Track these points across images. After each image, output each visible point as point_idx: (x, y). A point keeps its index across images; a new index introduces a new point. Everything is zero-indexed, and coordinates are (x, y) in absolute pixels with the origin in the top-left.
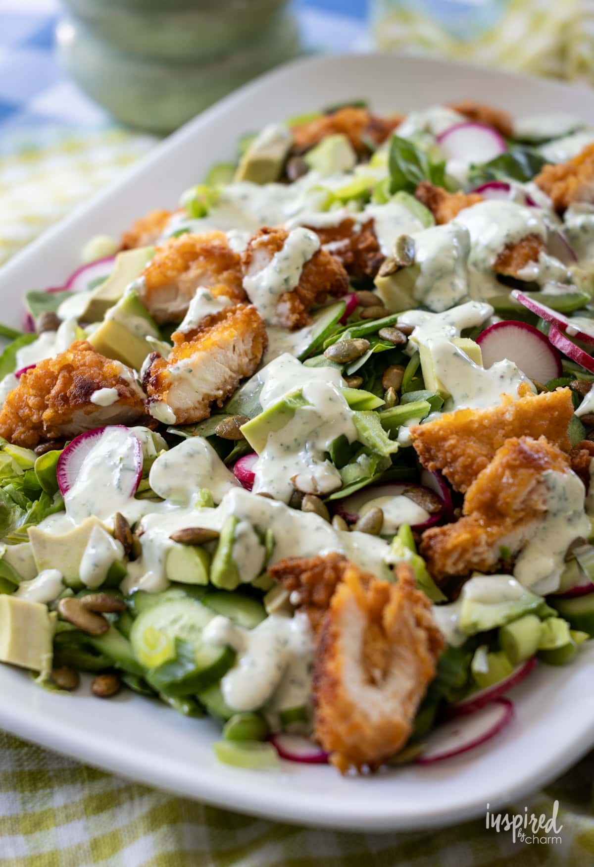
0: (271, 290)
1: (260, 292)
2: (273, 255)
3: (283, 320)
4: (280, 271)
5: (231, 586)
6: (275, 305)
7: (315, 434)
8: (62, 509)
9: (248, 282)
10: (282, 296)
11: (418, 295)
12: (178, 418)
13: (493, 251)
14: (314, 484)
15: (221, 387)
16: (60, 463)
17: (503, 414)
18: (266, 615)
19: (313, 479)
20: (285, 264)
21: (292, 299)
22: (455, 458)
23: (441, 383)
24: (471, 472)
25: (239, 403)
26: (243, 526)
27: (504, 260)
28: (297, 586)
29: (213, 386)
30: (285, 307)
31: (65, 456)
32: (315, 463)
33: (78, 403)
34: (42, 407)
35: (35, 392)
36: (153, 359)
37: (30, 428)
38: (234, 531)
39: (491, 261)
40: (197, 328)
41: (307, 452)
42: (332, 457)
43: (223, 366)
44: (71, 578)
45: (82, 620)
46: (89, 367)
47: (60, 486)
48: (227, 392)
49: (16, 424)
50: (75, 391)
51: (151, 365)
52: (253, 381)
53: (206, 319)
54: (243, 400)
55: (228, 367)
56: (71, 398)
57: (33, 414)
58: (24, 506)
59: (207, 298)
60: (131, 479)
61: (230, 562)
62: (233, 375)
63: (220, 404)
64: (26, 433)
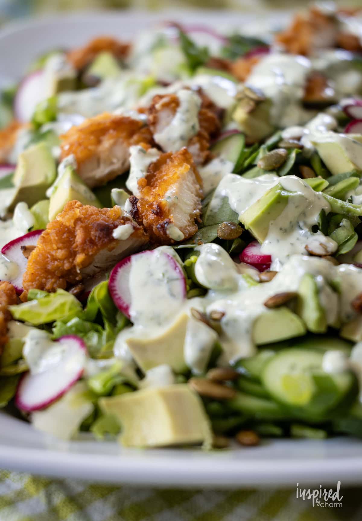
0: (182, 138)
1: (173, 141)
2: (175, 111)
4: (187, 122)
5: (323, 329)
7: (304, 214)
8: (129, 323)
9: (158, 137)
10: (191, 139)
11: (273, 121)
12: (184, 234)
13: (299, 86)
14: (323, 247)
15: (195, 207)
16: (111, 291)
19: (321, 244)
20: (188, 116)
21: (200, 141)
23: (354, 164)
25: (213, 216)
26: (320, 279)
27: (309, 90)
29: (192, 208)
31: (112, 284)
33: (104, 242)
34: (72, 255)
35: (60, 245)
36: (134, 202)
37: (60, 278)
38: (316, 284)
39: (300, 93)
40: (149, 174)
41: (302, 229)
42: (320, 227)
43: (190, 193)
44: (179, 367)
45: (217, 391)
46: (97, 214)
47: (121, 307)
48: (201, 210)
49: (47, 278)
50: (97, 234)
51: (133, 206)
52: (216, 197)
53: (152, 165)
54: (216, 213)
55: (192, 193)
56: (97, 240)
57: (64, 264)
58: (97, 331)
59: (143, 152)
60: (179, 287)
61: (322, 311)
62: (197, 198)
63: (201, 221)
64: (58, 282)
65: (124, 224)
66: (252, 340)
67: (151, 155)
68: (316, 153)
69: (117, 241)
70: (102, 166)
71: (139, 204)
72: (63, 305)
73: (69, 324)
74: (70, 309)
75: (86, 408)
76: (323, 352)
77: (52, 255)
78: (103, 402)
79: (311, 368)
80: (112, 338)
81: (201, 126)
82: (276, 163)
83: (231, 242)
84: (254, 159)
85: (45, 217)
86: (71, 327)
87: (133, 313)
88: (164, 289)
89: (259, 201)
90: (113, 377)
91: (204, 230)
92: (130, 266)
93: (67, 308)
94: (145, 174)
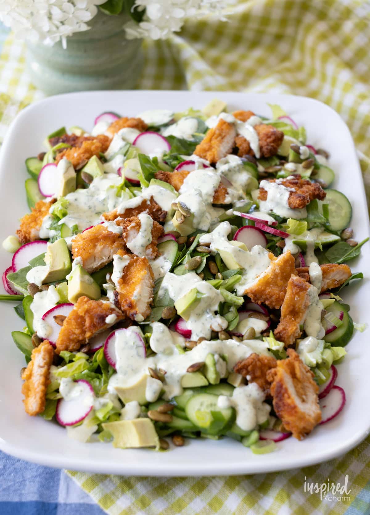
0: (142, 246)
1: (137, 248)
2: (139, 231)
3: (150, 257)
4: (145, 237)
5: (217, 382)
6: (145, 251)
7: (210, 305)
9: (129, 245)
10: (147, 246)
11: (195, 226)
12: (144, 317)
13: (210, 195)
14: (220, 326)
15: (150, 297)
16: (105, 355)
17: (275, 271)
18: (234, 388)
19: (219, 325)
20: (146, 233)
21: (152, 247)
22: (271, 297)
23: (239, 265)
24: (280, 300)
25: (160, 301)
26: (216, 357)
27: (216, 198)
28: (248, 373)
29: (148, 298)
30: (150, 251)
32: (215, 317)
33: (101, 325)
34: (84, 332)
35: (77, 327)
36: (116, 294)
37: (77, 342)
38: (214, 359)
39: (211, 200)
40: (123, 274)
41: (208, 314)
42: (219, 312)
43: (147, 287)
44: (142, 402)
45: (162, 418)
46: (96, 308)
47: (111, 364)
48: (153, 297)
49: (70, 343)
50: (97, 321)
51: (116, 297)
52: (161, 289)
53: (125, 268)
54: (161, 299)
55: (148, 287)
56: (97, 325)
57: (79, 337)
58: (98, 378)
59: (120, 259)
60: (142, 351)
61: (217, 373)
62: (151, 289)
63: (153, 304)
64: (76, 345)
65: (111, 313)
66: (181, 385)
67: (125, 259)
68: (218, 254)
69: (108, 324)
70: (97, 261)
71: (119, 297)
72: (80, 366)
73: (83, 373)
74: (84, 367)
75: (95, 428)
76: (217, 396)
77: (72, 331)
78: (103, 425)
79: (211, 405)
80: (106, 382)
81: (153, 237)
82: (195, 266)
83: (170, 319)
84: (182, 261)
85: (65, 292)
86: (84, 374)
87: (117, 367)
88: (134, 352)
89: (185, 296)
90: (108, 412)
91: (155, 309)
92: (115, 338)
93: (82, 367)
94: (122, 274)
